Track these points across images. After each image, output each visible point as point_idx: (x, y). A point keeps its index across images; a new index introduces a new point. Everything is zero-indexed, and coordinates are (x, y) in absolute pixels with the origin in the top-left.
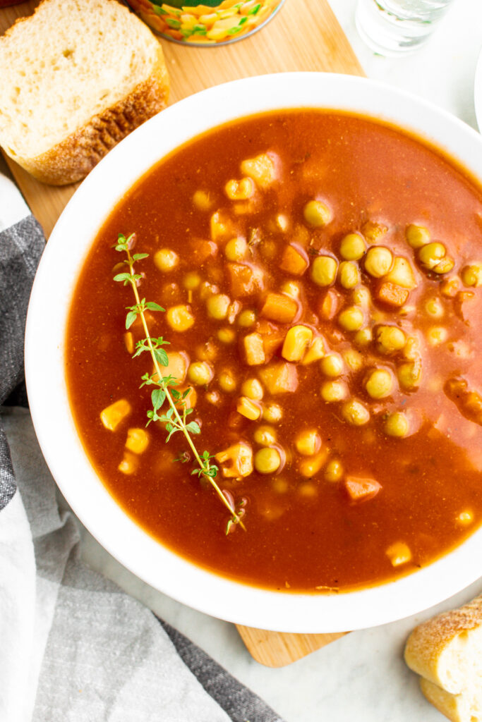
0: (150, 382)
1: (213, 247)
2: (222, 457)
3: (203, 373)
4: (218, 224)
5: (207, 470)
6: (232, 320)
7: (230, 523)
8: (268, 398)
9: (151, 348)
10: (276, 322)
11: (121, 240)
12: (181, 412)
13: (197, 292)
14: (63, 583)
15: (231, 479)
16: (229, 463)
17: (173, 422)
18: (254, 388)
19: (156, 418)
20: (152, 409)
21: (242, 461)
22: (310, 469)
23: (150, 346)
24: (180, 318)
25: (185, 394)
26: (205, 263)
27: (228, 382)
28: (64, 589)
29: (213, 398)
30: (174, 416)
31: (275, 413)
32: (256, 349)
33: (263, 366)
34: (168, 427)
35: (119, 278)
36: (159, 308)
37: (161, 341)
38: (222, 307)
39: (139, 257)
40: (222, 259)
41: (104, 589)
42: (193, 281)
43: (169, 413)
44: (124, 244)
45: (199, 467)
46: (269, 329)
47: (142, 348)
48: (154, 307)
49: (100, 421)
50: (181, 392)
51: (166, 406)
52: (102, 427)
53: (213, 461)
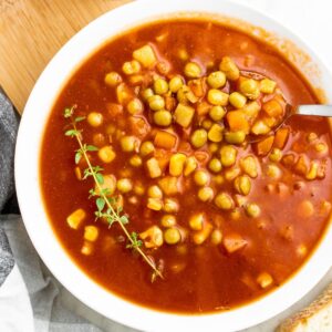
0: (95, 194)
1: (120, 108)
2: (144, 235)
3: (125, 185)
4: (122, 93)
5: (136, 244)
6: (137, 150)
7: (154, 276)
8: (165, 197)
9: (93, 173)
10: (165, 148)
11: (67, 110)
12: (116, 211)
13: (114, 136)
14: (51, 320)
15: (150, 249)
16: (148, 239)
17: (111, 217)
18: (156, 191)
19: (101, 215)
20: (97, 210)
21: (156, 237)
22: (200, 238)
23: (91, 172)
24: (107, 154)
25: (117, 199)
26: (116, 118)
27: (140, 190)
28: (52, 324)
29: (133, 200)
30: (111, 213)
31: (172, 205)
32: (154, 167)
33: (161, 177)
34: (109, 220)
35: (69, 133)
36: (94, 149)
37: (98, 168)
38: (130, 143)
39: (78, 119)
40: (127, 114)
41: (77, 322)
42: (111, 130)
43: (109, 212)
44: (68, 113)
45: (130, 243)
46: (162, 153)
47: (87, 174)
48: (92, 148)
49: (67, 224)
50: (114, 198)
51: (106, 208)
52: (69, 227)
53: (139, 239)
